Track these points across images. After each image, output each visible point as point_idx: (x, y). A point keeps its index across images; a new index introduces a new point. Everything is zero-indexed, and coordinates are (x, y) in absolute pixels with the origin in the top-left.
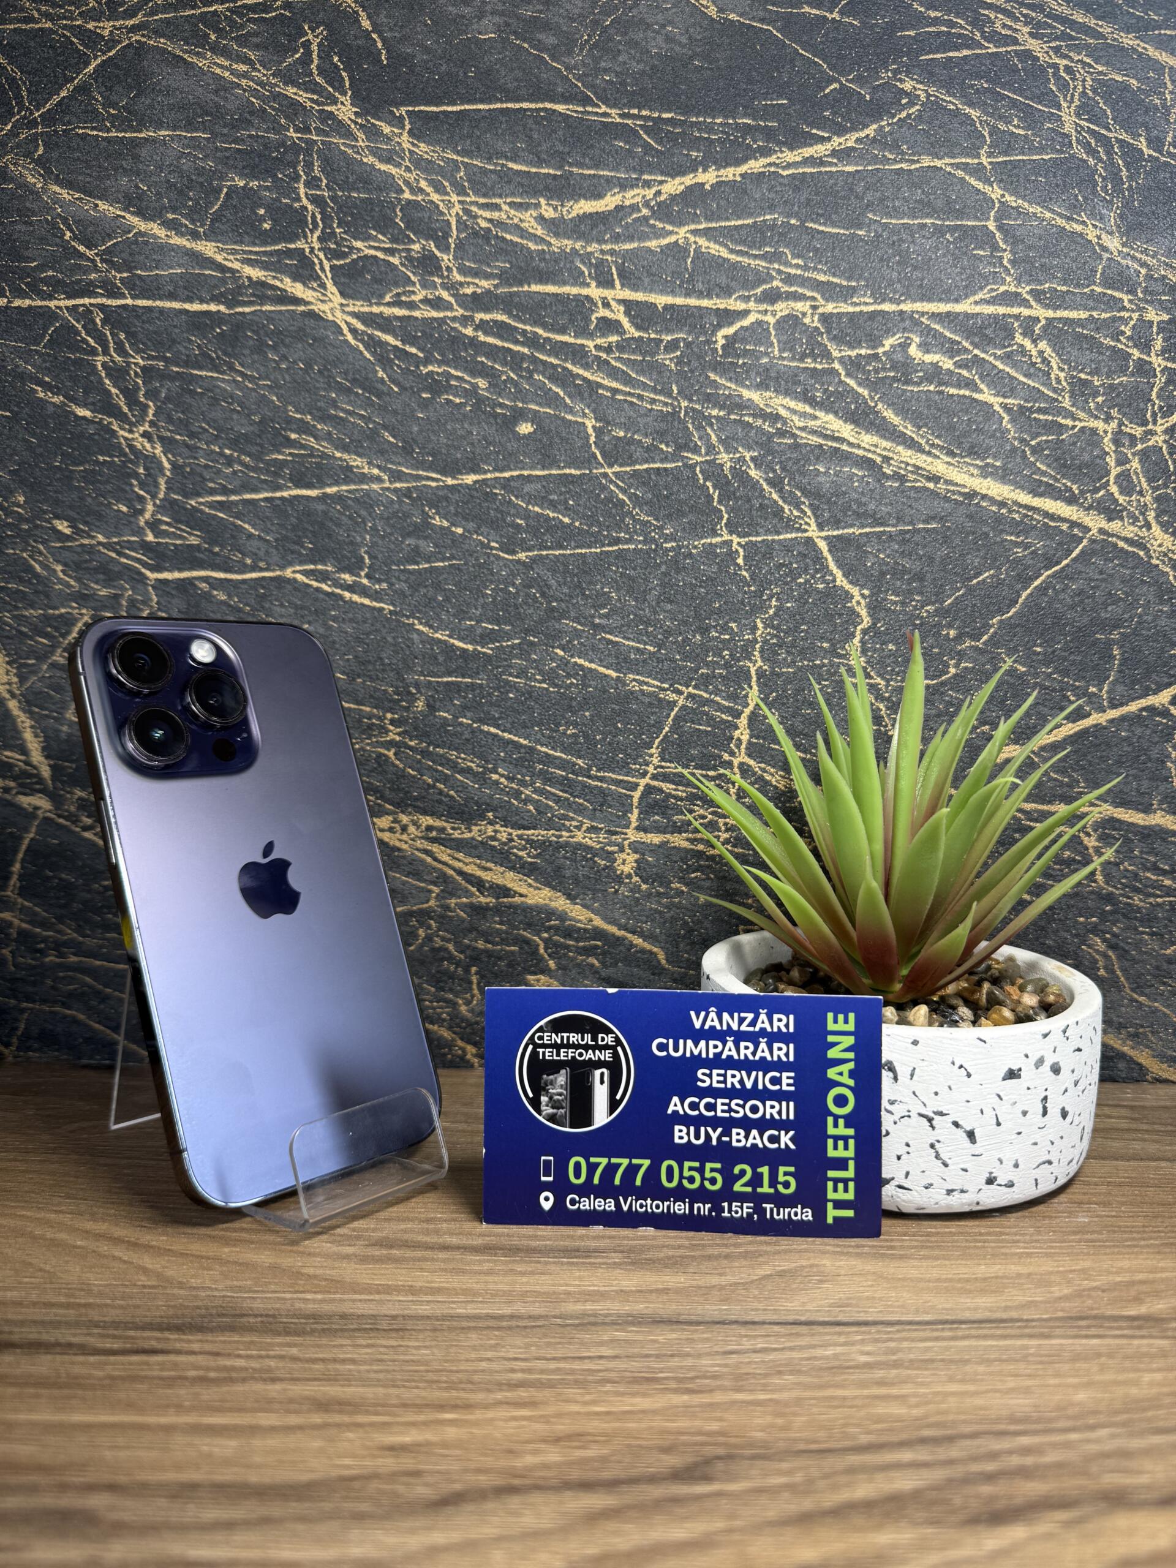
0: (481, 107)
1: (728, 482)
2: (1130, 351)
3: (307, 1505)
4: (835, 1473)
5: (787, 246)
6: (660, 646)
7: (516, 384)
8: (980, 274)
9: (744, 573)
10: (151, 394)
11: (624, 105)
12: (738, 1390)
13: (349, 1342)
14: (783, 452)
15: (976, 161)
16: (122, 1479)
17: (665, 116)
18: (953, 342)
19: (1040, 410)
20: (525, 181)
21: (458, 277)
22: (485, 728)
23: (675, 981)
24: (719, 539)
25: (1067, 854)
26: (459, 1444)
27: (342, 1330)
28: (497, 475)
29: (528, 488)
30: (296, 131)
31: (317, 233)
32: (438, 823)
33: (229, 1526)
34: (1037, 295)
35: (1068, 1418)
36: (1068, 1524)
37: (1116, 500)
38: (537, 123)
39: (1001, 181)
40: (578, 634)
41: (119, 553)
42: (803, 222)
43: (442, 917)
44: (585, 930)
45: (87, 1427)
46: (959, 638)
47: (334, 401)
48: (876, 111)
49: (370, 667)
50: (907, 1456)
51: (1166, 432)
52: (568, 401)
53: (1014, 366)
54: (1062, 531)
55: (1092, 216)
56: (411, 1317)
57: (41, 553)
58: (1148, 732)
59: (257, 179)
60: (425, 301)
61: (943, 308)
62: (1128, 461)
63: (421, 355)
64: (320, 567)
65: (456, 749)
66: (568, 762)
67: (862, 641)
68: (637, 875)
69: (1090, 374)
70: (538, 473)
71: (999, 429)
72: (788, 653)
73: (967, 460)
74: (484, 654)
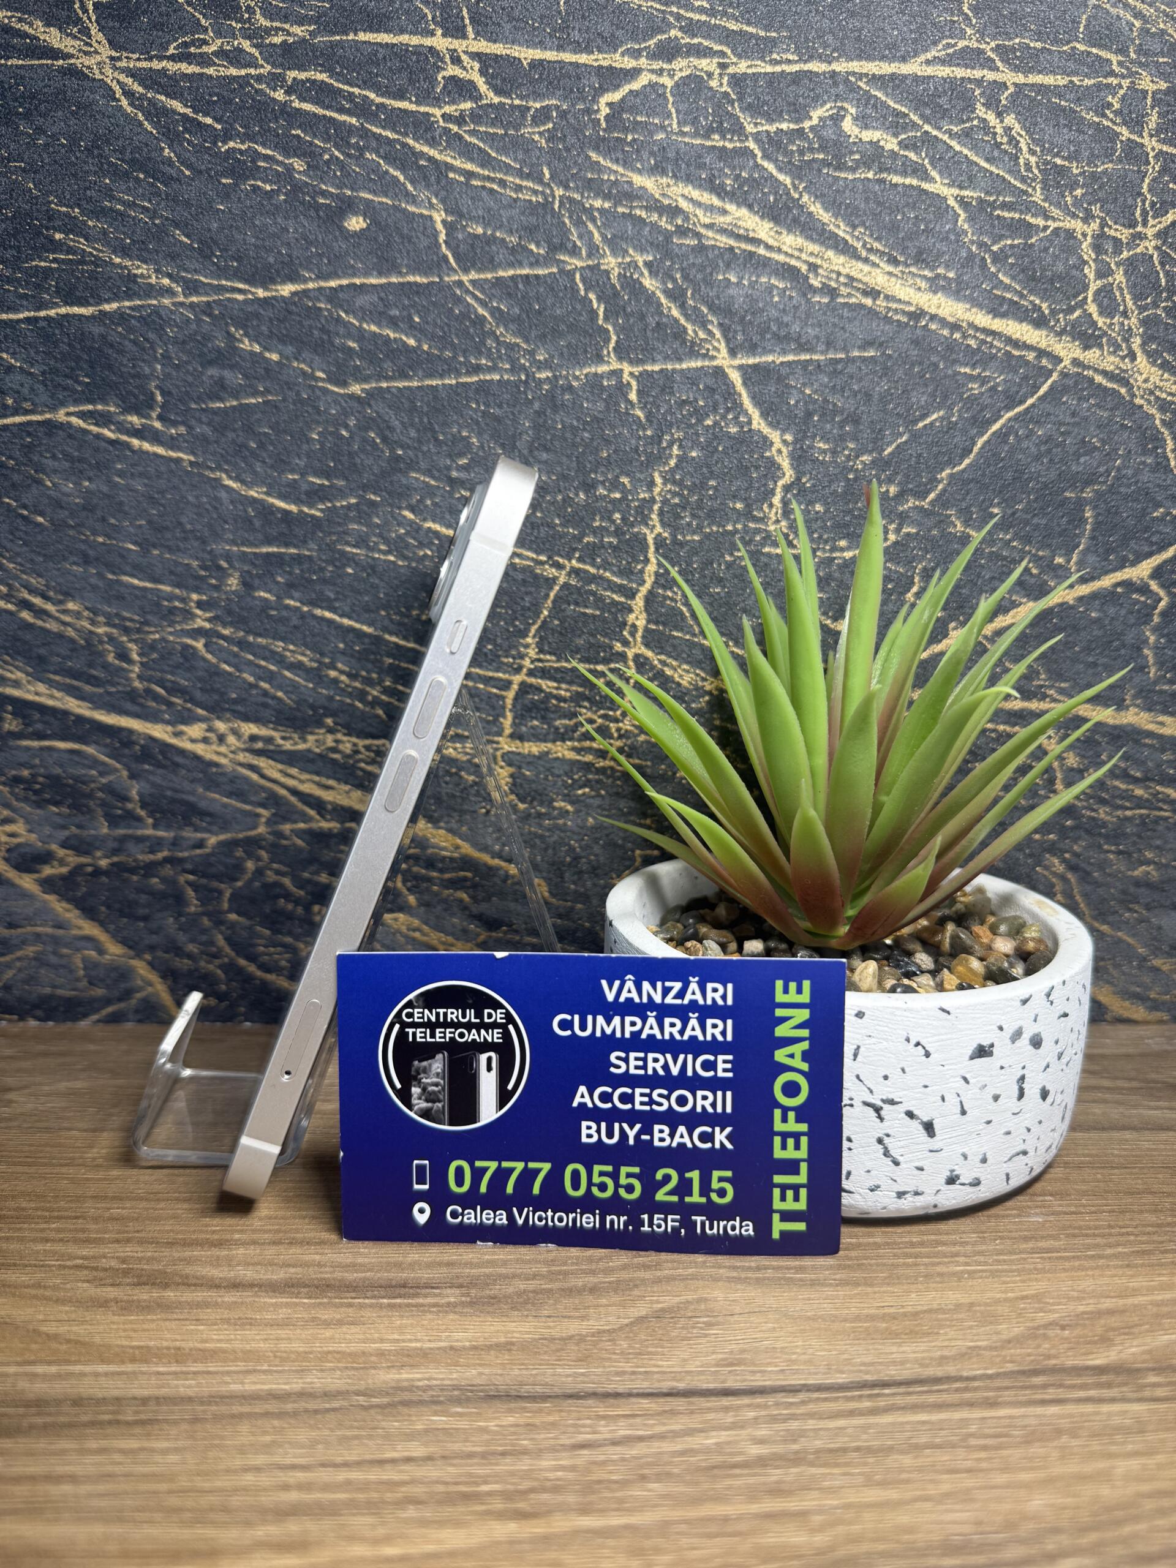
1: (616, 294)
2: (1117, 129)
6: (535, 508)
7: (342, 166)
8: (934, 24)
9: (639, 413)
13: (74, 1445)
14: (685, 256)
18: (898, 114)
19: (1005, 206)
21: (265, 23)
22: (318, 612)
23: (560, 916)
24: (604, 368)
28: (323, 284)
29: (361, 301)
32: (264, 732)
34: (1003, 52)
35: (1022, 1541)
37: (1095, 323)
40: (430, 491)
43: (274, 845)
44: (452, 859)
46: (901, 496)
47: (108, 188)
49: (168, 535)
51: (1158, 235)
52: (410, 187)
53: (974, 148)
54: (1027, 363)
56: (166, 1400)
58: (1123, 612)
60: (221, 53)
61: (886, 68)
62: (1111, 273)
63: (218, 127)
64: (100, 407)
65: (282, 639)
67: (783, 500)
68: (512, 792)
69: (1068, 159)
70: (373, 281)
71: (953, 230)
72: (694, 516)
73: (913, 269)
74: (312, 516)
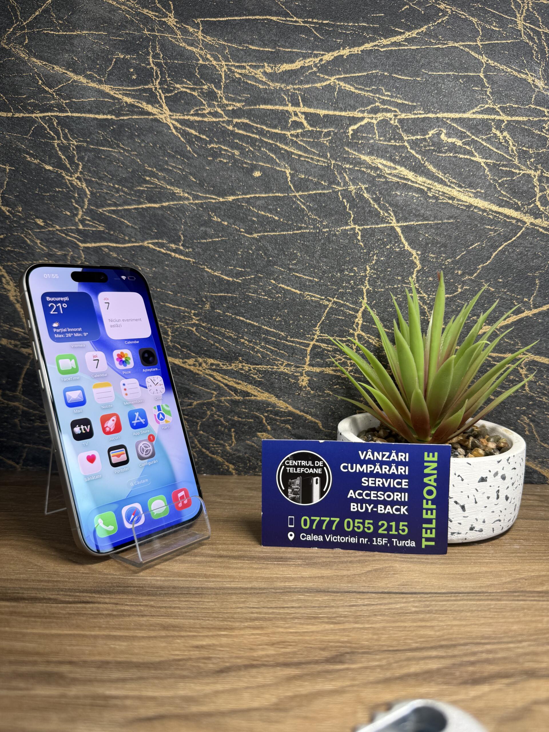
0: (236, 18)
1: (354, 200)
2: (547, 136)
3: (159, 672)
4: (401, 661)
5: (383, 86)
6: (321, 279)
7: (253, 153)
8: (476, 99)
9: (361, 244)
10: (81, 159)
11: (305, 17)
12: (356, 623)
13: (177, 599)
14: (380, 185)
15: (475, 43)
16: (75, 659)
17: (324, 22)
18: (462, 132)
19: (503, 165)
20: (258, 55)
21: (226, 102)
22: (238, 317)
23: (326, 436)
24: (349, 227)
25: (512, 377)
26: (228, 645)
27: (174, 594)
28: (244, 196)
29: (258, 203)
30: (148, 31)
31: (158, 81)
32: (216, 362)
33: (124, 680)
34: (503, 109)
35: (509, 637)
36: (508, 685)
37: (539, 209)
38: (264, 26)
39: (487, 53)
40: (282, 273)
41: (66, 235)
42: (391, 74)
43: (218, 405)
44: (284, 412)
45: (59, 636)
46: (463, 275)
47: (167, 161)
48: (426, 19)
49: (184, 289)
50: (434, 653)
52: (278, 161)
53: (491, 144)
54: (513, 224)
55: (530, 70)
56: (205, 588)
57: (30, 234)
59: (130, 54)
60: (210, 113)
61: (457, 115)
62: (545, 190)
63: (208, 139)
64: (160, 241)
65: (224, 328)
66: (277, 333)
67: (417, 276)
68: (309, 386)
69: (528, 148)
70: (263, 195)
71: (484, 175)
72: (381, 282)
73: (468, 189)
74: (238, 282)
